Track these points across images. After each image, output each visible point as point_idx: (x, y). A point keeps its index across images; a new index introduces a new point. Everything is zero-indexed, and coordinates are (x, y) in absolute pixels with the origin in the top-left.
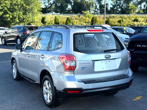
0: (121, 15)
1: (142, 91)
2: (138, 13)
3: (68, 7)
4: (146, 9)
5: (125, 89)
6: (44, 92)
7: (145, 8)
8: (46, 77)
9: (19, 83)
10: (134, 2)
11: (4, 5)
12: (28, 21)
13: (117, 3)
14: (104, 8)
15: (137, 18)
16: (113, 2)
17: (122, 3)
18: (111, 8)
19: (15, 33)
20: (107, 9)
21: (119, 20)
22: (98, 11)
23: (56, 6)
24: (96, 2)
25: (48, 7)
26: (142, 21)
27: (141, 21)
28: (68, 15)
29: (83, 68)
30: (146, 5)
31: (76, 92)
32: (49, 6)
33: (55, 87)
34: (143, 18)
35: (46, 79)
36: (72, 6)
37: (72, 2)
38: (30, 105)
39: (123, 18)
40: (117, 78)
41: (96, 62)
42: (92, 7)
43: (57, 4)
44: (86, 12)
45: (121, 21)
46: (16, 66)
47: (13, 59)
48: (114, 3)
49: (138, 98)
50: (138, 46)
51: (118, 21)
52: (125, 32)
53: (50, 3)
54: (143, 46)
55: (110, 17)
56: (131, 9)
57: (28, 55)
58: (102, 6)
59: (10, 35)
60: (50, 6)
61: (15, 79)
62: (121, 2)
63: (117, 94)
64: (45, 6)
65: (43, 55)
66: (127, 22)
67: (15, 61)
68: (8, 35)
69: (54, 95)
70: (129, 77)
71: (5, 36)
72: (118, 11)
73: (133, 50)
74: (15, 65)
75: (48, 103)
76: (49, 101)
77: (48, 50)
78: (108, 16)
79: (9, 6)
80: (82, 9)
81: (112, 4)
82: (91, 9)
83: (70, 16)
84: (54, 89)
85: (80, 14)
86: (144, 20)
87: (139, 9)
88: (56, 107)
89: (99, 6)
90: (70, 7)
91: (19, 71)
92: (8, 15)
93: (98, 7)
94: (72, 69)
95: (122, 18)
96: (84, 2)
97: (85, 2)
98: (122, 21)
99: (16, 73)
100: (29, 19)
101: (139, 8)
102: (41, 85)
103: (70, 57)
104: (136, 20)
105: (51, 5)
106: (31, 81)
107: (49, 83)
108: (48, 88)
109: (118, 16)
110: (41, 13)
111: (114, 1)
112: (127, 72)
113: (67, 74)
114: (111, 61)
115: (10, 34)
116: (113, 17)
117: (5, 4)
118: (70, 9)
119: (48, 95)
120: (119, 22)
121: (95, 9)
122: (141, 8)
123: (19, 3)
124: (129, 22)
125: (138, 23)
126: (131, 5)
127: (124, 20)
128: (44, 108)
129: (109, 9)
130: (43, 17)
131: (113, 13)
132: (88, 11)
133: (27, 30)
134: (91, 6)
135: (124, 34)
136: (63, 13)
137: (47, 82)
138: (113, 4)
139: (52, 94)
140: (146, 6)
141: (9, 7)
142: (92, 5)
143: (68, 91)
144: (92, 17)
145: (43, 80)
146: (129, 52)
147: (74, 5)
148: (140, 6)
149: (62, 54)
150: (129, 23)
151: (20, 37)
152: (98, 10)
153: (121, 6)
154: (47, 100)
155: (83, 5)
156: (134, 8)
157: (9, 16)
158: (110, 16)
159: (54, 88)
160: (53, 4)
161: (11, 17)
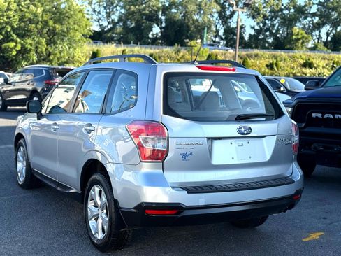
0: (273, 52)
1: (323, 220)
2: (314, 49)
3: (152, 30)
4: (330, 41)
5: (285, 211)
6: (89, 214)
7: (329, 39)
8: (97, 176)
9: (30, 194)
10: (303, 24)
11: (6, 20)
12: (58, 59)
13: (265, 24)
14: (236, 35)
15: (311, 60)
16: (256, 23)
17: (277, 25)
18: (250, 35)
19: (28, 82)
20: (242, 37)
21: (268, 63)
22: (222, 41)
23: (125, 27)
24: (217, 21)
25: (106, 29)
26: (323, 67)
27: (319, 66)
28: (151, 49)
29: (184, 156)
30: (331, 31)
31: (167, 212)
32: (109, 27)
33: (116, 201)
34: (324, 59)
35: (96, 182)
36: (161, 28)
37: (161, 20)
38: (55, 245)
39: (278, 59)
40: (264, 184)
41: (216, 143)
42: (207, 33)
43: (129, 23)
44: (193, 43)
45: (275, 66)
46: (26, 155)
47: (20, 136)
48: (258, 24)
49: (315, 236)
50: (314, 115)
51: (267, 66)
52: (282, 89)
53: (112, 20)
54: (326, 116)
55: (250, 56)
56: (297, 40)
57: (55, 127)
58: (229, 32)
59: (15, 88)
60: (111, 28)
61: (21, 186)
62: (275, 22)
63: (264, 225)
64: (99, 27)
65: (90, 125)
66: (289, 69)
67: (25, 141)
68: (12, 88)
69: (113, 220)
70: (293, 182)
71: (5, 89)
72: (268, 42)
73: (303, 125)
74: (24, 151)
75: (98, 240)
76: (100, 236)
77: (102, 113)
78: (244, 53)
79: (17, 22)
80: (184, 37)
81: (253, 28)
82: (205, 36)
83: (157, 51)
84: (113, 205)
85: (179, 47)
86: (326, 65)
87: (316, 41)
88: (116, 250)
89: (225, 30)
90: (156, 30)
91: (32, 167)
92: (12, 45)
93: (221, 33)
94: (158, 157)
95: (276, 58)
96: (189, 21)
97: (193, 20)
98: (277, 65)
99: (24, 171)
100: (62, 54)
101: (315, 38)
102: (83, 198)
103: (155, 129)
104: (308, 65)
105: (115, 24)
106: (59, 189)
107: (103, 193)
108: (99, 203)
109: (267, 53)
110: (91, 41)
111: (258, 21)
112: (290, 170)
113: (147, 168)
114: (251, 141)
115: (15, 85)
116: (256, 55)
117: (7, 18)
118: (157, 34)
119: (100, 221)
120: (270, 66)
121: (216, 37)
122: (319, 37)
123: (40, 19)
124: (293, 68)
125: (313, 71)
126: (298, 30)
127: (281, 64)
128: (87, 253)
129: (246, 38)
130: (95, 50)
131: (256, 47)
132: (199, 41)
133: (56, 77)
134: (206, 31)
135: (282, 92)
136: (140, 44)
137: (97, 189)
138: (257, 27)
139: (107, 219)
140: (332, 34)
141: (16, 26)
142: (209, 28)
143: (147, 211)
144: (207, 54)
145: (88, 185)
146: (296, 123)
147: (167, 26)
148: (317, 33)
149: (135, 121)
150: (292, 70)
151: (38, 92)
152: (222, 39)
153: (274, 31)
154: (97, 232)
155: (188, 26)
156: (303, 37)
157: (16, 46)
158: (249, 53)
159: (113, 203)
160: (118, 23)
161: (19, 48)
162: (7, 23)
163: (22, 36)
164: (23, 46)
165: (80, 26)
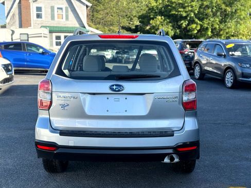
70: (173, 136)
79: (198, 10)
100: (230, 30)
117: (191, 8)
123: (215, 5)
133: (185, 48)
141: (197, 13)
161: (199, 28)
162: (191, 11)
163: (201, 20)
164: (201, 26)
165: (245, 7)
